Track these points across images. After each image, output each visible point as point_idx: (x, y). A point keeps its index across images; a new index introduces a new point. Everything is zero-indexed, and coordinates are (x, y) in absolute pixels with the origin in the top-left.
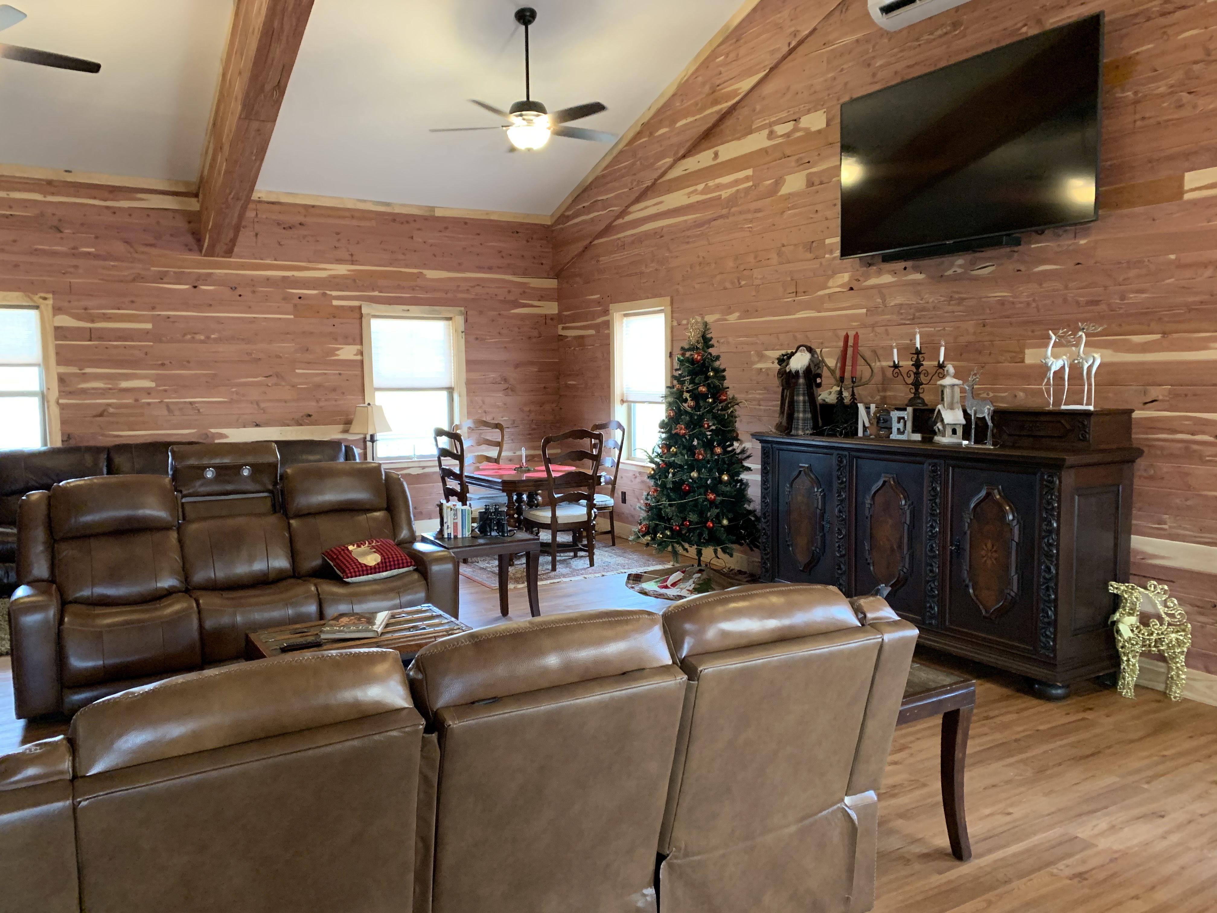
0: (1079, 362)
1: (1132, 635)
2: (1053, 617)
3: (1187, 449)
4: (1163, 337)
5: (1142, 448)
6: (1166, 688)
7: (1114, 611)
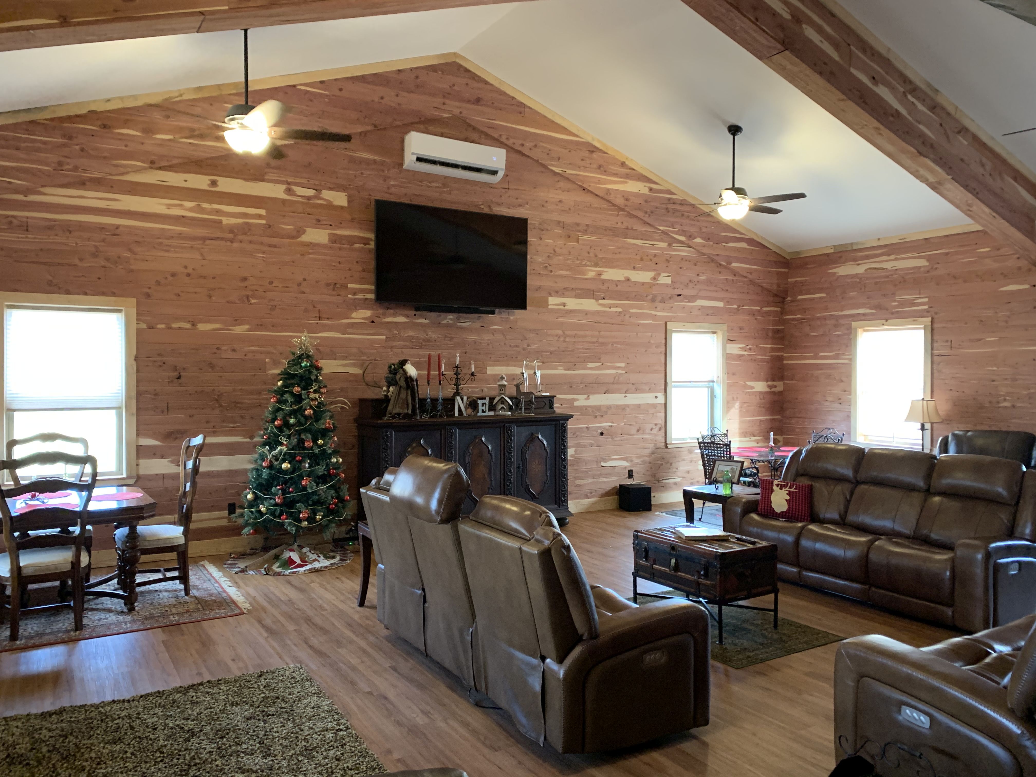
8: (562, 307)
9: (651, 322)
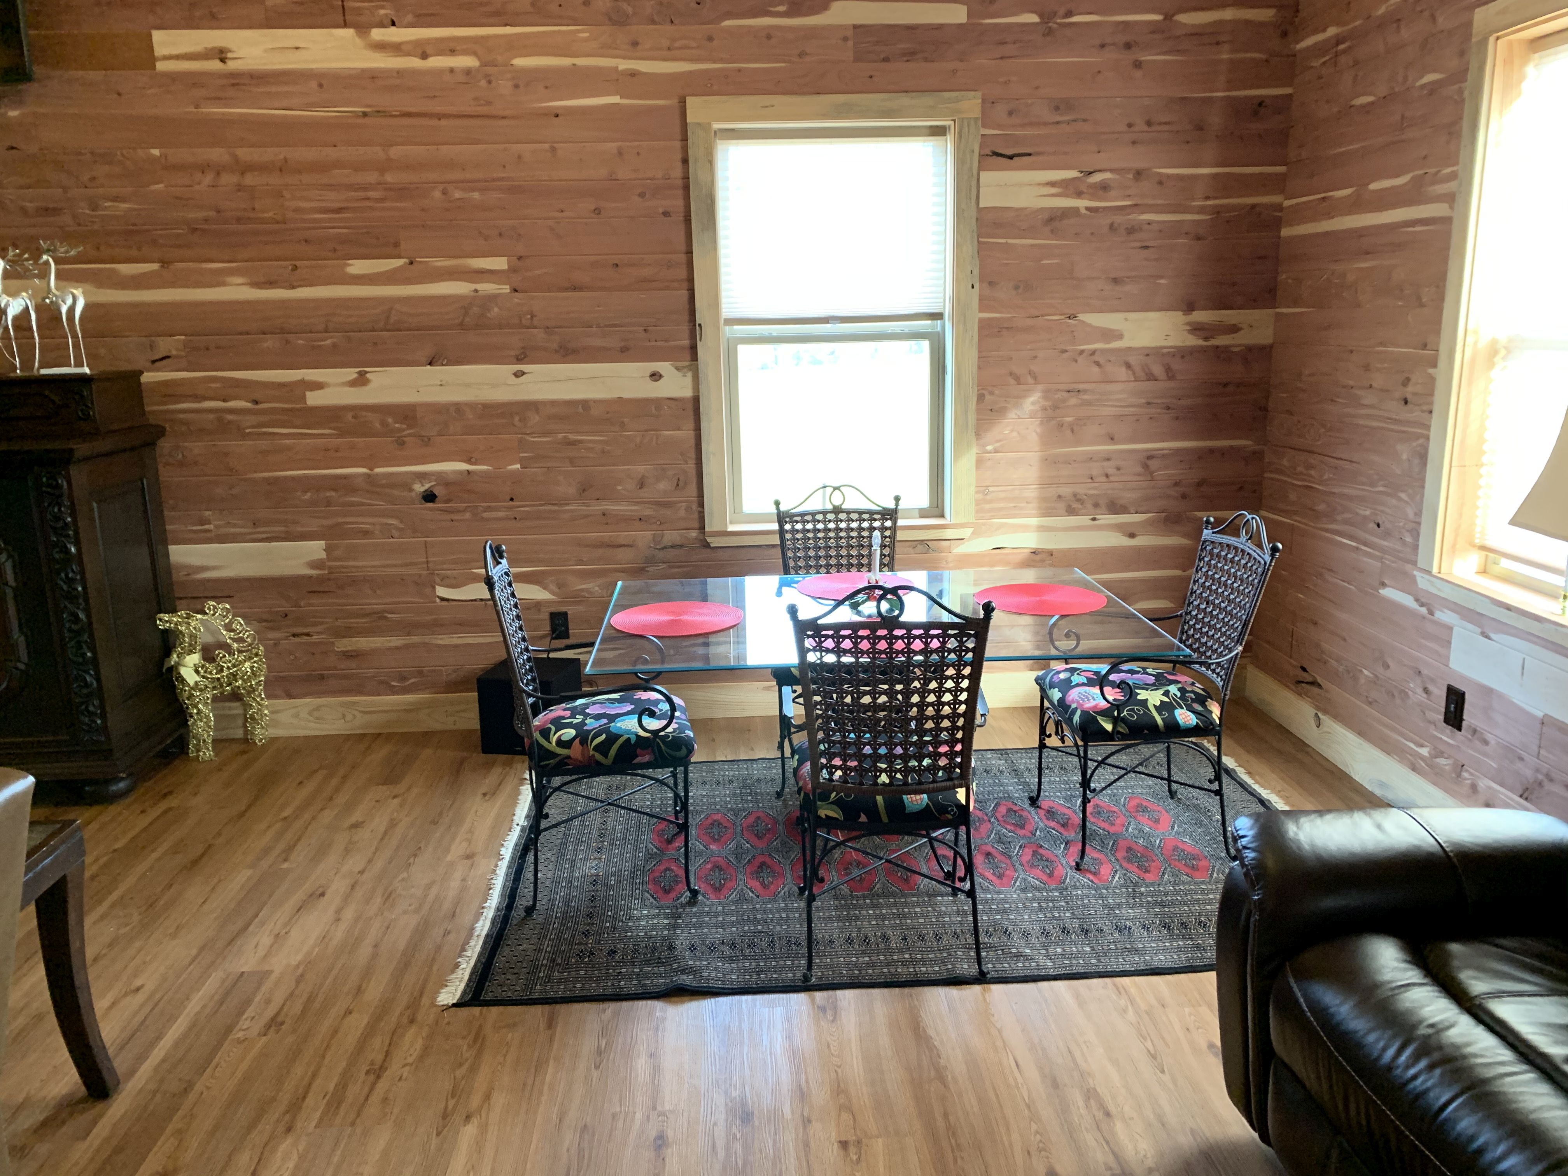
0: (52, 302)
1: (198, 679)
2: (95, 683)
3: (220, 420)
4: (162, 267)
5: (163, 425)
6: (246, 732)
7: (168, 653)
8: (215, 65)
9: (615, 99)
